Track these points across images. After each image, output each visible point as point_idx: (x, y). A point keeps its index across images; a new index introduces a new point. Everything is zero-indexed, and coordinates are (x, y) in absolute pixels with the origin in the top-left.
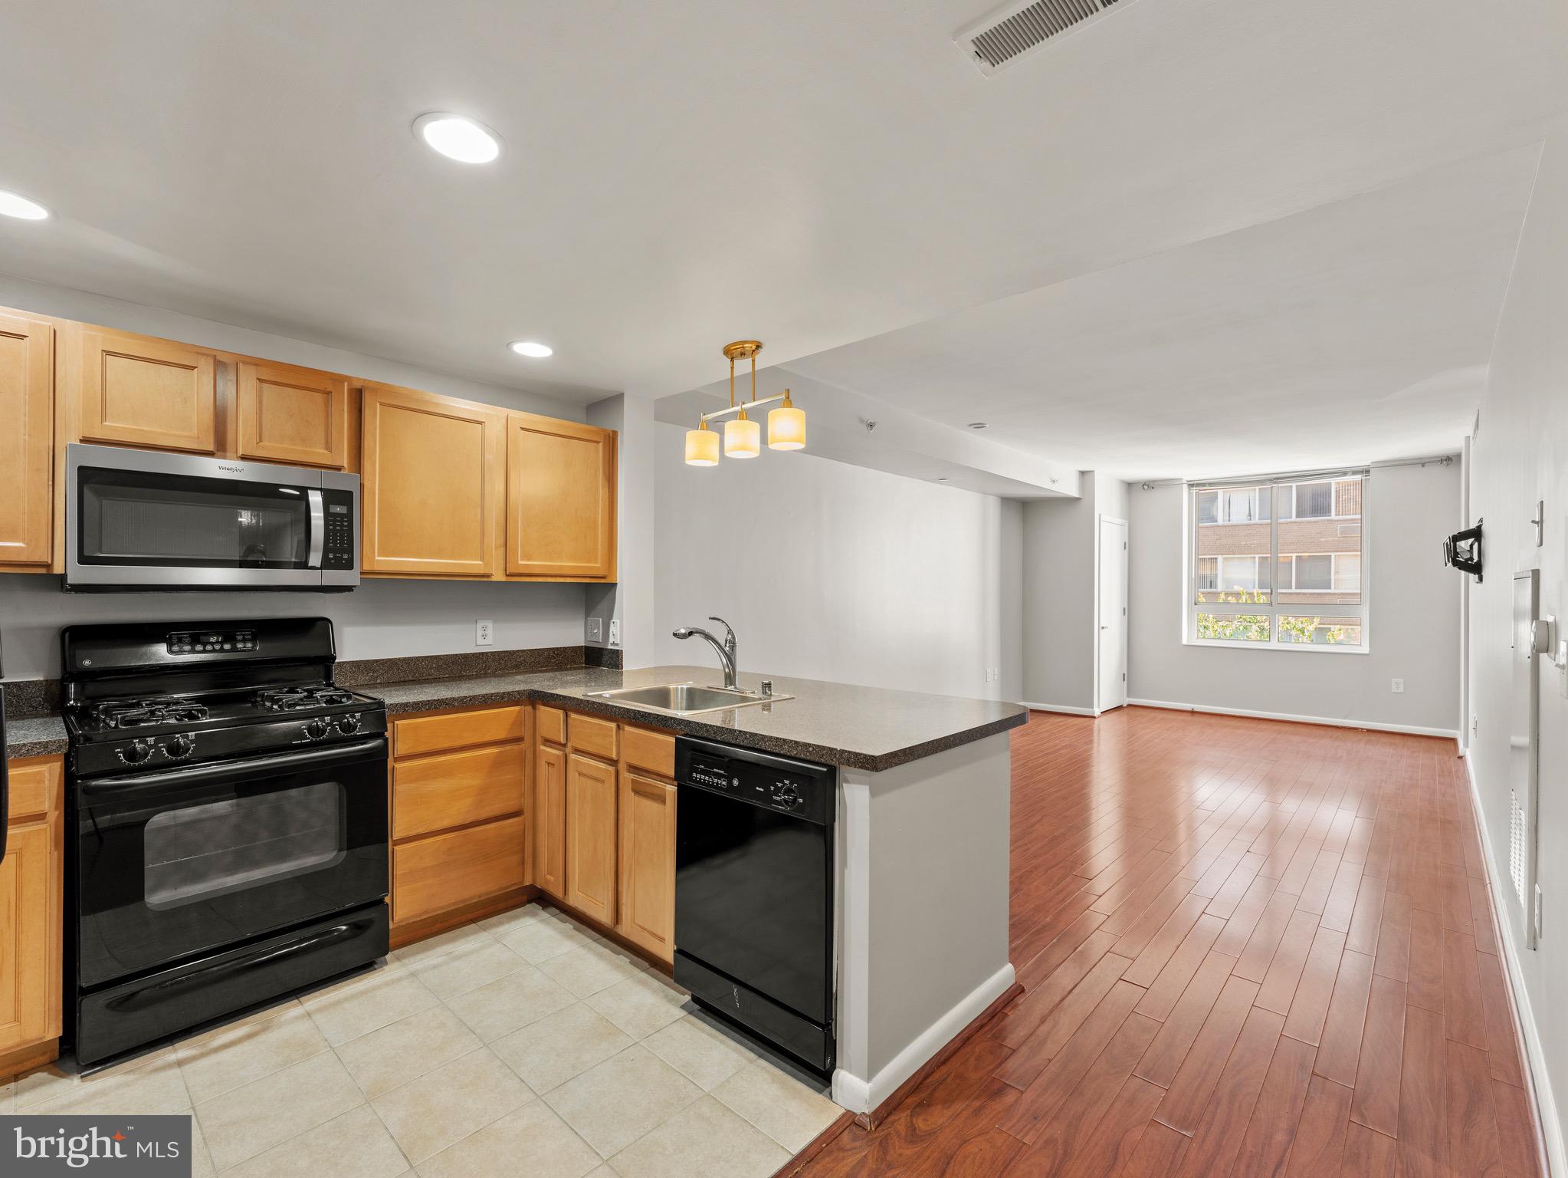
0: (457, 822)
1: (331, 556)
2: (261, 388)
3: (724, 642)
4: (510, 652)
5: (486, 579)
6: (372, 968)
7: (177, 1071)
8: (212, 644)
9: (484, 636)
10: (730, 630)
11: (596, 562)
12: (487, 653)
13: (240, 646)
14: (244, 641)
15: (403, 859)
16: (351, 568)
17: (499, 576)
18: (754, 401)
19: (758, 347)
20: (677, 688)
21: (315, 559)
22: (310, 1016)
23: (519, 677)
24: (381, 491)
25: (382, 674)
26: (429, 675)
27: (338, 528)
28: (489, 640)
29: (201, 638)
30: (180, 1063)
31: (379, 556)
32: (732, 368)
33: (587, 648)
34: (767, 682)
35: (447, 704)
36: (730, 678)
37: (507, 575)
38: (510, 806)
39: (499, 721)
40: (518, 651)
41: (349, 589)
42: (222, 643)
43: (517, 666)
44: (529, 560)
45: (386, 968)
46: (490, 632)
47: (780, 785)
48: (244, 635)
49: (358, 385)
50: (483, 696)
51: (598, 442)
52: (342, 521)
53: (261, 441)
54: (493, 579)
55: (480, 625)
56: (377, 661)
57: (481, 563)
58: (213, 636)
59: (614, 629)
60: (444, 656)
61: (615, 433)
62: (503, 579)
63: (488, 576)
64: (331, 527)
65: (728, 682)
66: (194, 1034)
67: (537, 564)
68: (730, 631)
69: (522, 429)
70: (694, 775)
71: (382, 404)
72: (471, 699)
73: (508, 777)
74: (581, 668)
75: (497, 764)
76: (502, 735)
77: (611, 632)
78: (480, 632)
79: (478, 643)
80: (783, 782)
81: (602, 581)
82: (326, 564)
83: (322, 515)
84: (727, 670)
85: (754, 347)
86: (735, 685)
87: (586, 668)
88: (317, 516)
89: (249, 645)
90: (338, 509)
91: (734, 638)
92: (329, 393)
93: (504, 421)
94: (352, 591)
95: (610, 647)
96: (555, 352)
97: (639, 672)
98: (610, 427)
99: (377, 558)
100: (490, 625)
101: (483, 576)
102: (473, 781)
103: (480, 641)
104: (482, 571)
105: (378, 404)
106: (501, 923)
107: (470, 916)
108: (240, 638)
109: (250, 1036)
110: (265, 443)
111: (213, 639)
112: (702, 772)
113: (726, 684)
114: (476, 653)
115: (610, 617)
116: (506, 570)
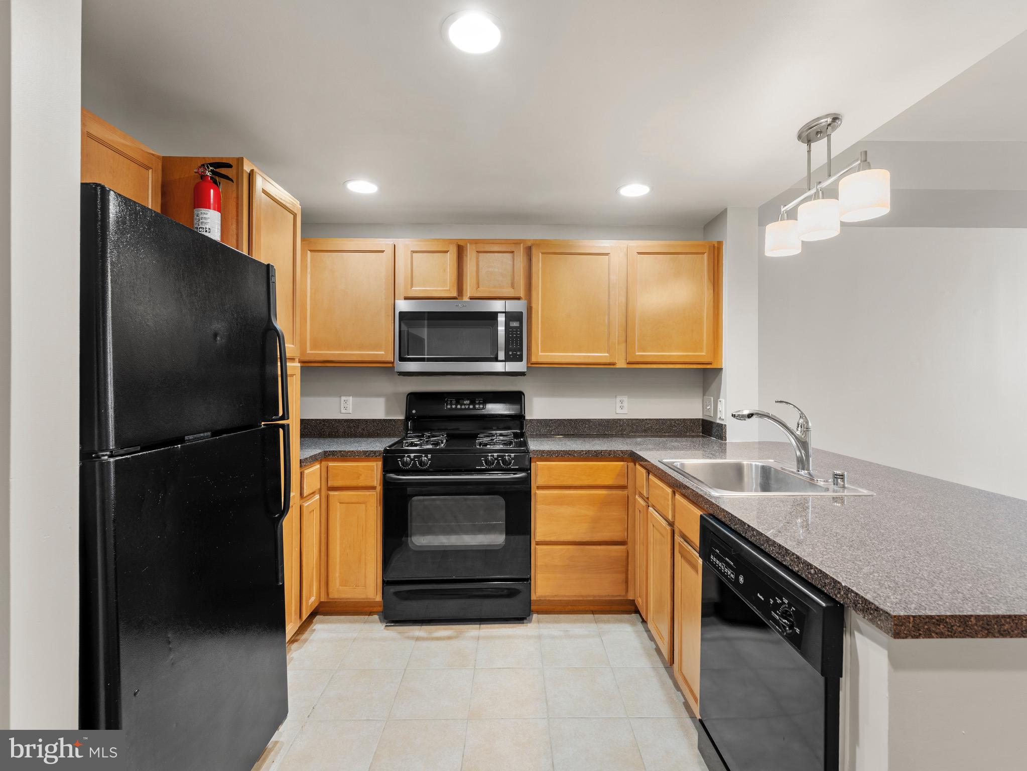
0: (578, 539)
1: (510, 353)
2: (478, 256)
3: (796, 425)
4: (640, 420)
5: (612, 367)
6: (521, 622)
7: (413, 642)
8: (465, 405)
9: (622, 408)
10: (802, 413)
11: (702, 352)
12: (623, 420)
13: (477, 406)
14: (479, 404)
15: (541, 556)
16: (521, 360)
17: (621, 364)
18: (830, 176)
19: (835, 119)
20: (751, 465)
21: (501, 355)
22: (478, 640)
23: (639, 440)
24: (542, 310)
25: (554, 429)
26: (584, 432)
27: (515, 336)
28: (625, 411)
29: (460, 401)
30: (418, 639)
31: (541, 352)
32: (809, 151)
33: (703, 420)
34: (838, 472)
35: (570, 454)
36: (802, 463)
37: (628, 363)
38: (617, 535)
39: (609, 471)
40: (646, 419)
41: (522, 374)
42: (469, 405)
43: (645, 431)
44: (644, 352)
45: (529, 625)
46: (625, 404)
47: (779, 601)
48: (479, 400)
49: (529, 244)
50: (595, 451)
51: (703, 253)
52: (517, 331)
53: (478, 287)
54: (618, 366)
55: (618, 399)
56: (552, 420)
57: (608, 355)
58: (466, 400)
59: (721, 407)
60: (593, 419)
61: (720, 243)
62: (625, 366)
63: (614, 364)
64: (511, 336)
65: (801, 467)
66: (432, 624)
67: (651, 354)
68: (802, 415)
69: (639, 253)
70: (712, 556)
71: (543, 253)
72: (586, 453)
73: (615, 514)
74: (698, 436)
75: (606, 503)
76: (609, 482)
77: (718, 409)
78: (619, 404)
79: (617, 412)
80: (782, 600)
81: (708, 367)
82: (508, 359)
83: (504, 328)
84: (798, 453)
85: (829, 120)
86: (808, 470)
87: (703, 436)
88: (501, 329)
89: (481, 406)
90: (515, 324)
91: (807, 423)
92: (513, 252)
93: (625, 250)
94: (525, 375)
95: (718, 421)
96: (652, 189)
97: (738, 444)
98: (715, 239)
99: (540, 354)
100: (625, 399)
101: (610, 364)
102: (589, 512)
103: (619, 411)
104: (608, 361)
105: (540, 254)
106: (608, 622)
107: (592, 608)
108: (477, 402)
109: (449, 638)
110: (481, 288)
111: (465, 402)
112: (717, 557)
113: (798, 468)
114: (615, 419)
115: (719, 398)
116: (626, 359)
